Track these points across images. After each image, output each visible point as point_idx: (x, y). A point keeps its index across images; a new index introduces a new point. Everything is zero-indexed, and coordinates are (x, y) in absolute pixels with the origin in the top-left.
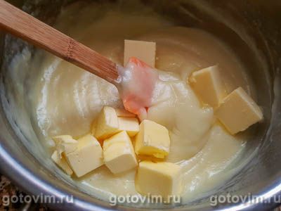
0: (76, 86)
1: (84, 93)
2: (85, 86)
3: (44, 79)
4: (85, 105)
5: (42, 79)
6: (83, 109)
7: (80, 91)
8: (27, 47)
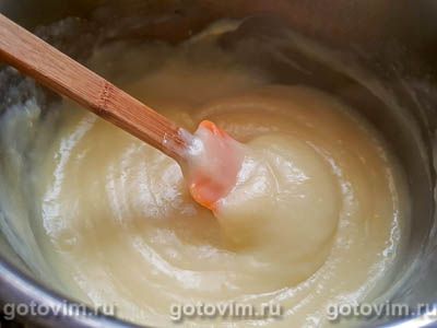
0: (111, 168)
1: (123, 179)
2: (126, 169)
3: (60, 155)
4: (124, 201)
5: (56, 156)
6: (121, 208)
7: (118, 176)
8: (34, 99)
